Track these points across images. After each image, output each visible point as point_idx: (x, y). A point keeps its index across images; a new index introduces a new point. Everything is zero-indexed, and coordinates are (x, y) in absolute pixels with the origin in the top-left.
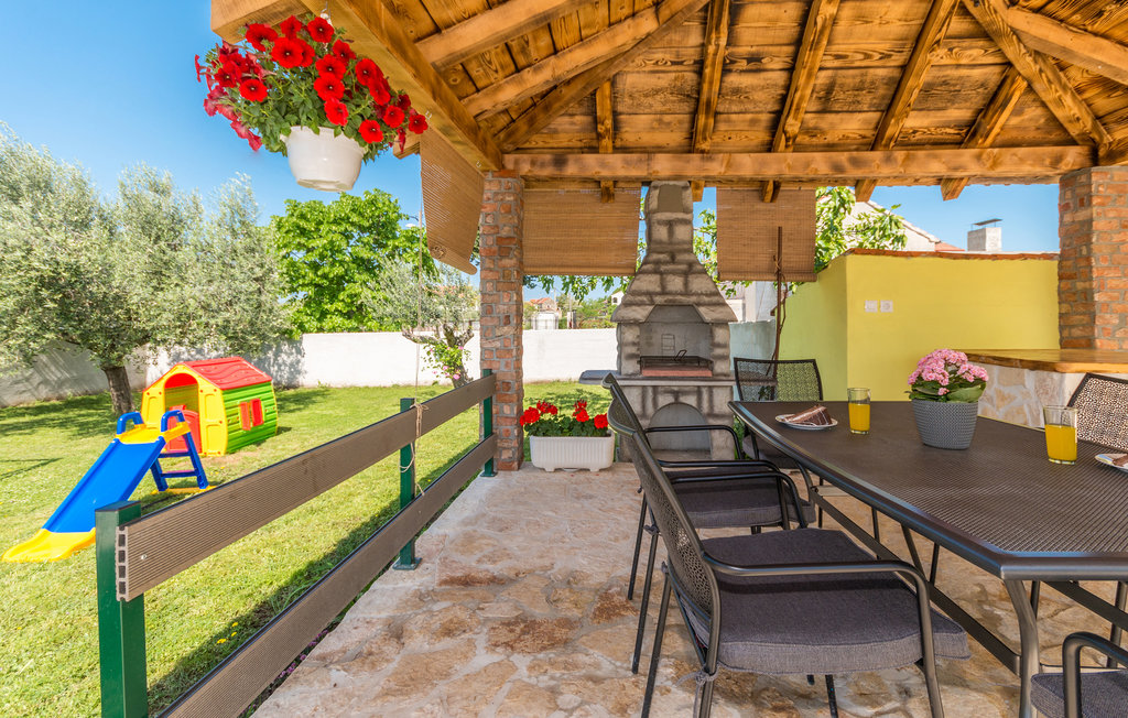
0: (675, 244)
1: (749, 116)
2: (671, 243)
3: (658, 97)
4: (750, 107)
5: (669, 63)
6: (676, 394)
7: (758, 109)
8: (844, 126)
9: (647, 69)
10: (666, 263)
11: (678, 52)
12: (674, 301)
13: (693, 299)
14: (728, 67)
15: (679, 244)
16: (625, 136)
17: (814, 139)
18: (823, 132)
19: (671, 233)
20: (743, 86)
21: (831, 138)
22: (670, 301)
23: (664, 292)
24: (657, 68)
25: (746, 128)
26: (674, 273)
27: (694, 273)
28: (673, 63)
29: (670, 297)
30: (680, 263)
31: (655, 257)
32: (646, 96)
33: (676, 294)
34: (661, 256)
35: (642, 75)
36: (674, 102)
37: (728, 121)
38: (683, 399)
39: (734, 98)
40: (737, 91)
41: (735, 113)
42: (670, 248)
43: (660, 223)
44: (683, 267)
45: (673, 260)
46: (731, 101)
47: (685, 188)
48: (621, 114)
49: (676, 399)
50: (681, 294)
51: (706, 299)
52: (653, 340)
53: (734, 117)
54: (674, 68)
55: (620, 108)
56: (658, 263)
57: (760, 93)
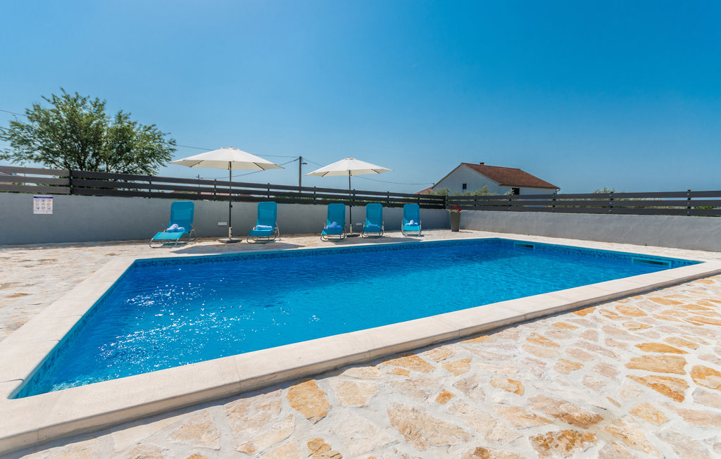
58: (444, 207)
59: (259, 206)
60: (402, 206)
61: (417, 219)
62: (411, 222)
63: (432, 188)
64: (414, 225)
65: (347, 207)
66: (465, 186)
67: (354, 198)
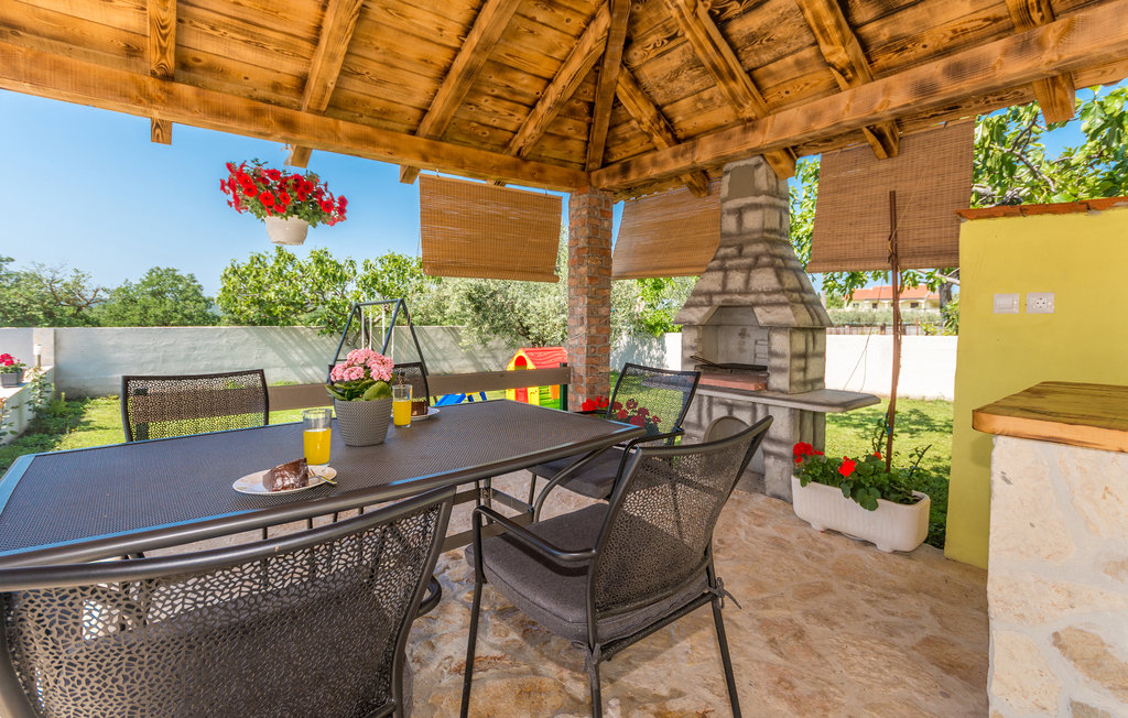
0: (745, 234)
1: (789, 60)
2: (740, 234)
3: (682, 77)
4: (782, 48)
5: (666, 42)
6: (731, 407)
7: (793, 48)
8: (942, 18)
9: (652, 55)
10: (734, 257)
11: (664, 26)
12: (731, 301)
13: (752, 298)
14: (724, 17)
15: (749, 233)
16: (683, 125)
17: (906, 54)
18: (914, 40)
19: (740, 222)
20: (755, 29)
21: (932, 42)
22: (727, 301)
23: (724, 292)
24: (659, 52)
25: (798, 74)
26: (738, 268)
27: (758, 268)
28: (669, 39)
29: (728, 297)
30: (746, 257)
31: (723, 251)
32: (671, 81)
33: (736, 293)
34: (729, 251)
35: (653, 63)
36: (699, 76)
37: (770, 74)
38: (737, 414)
39: (756, 46)
40: (752, 38)
41: (772, 62)
42: (738, 240)
43: (730, 212)
44: (748, 261)
45: (740, 255)
46: (757, 52)
47: (758, 166)
48: (664, 105)
49: (730, 412)
50: (740, 293)
51: (764, 298)
52: (746, 347)
53: (772, 67)
54: (673, 44)
55: (660, 101)
56: (725, 258)
57: (782, 28)
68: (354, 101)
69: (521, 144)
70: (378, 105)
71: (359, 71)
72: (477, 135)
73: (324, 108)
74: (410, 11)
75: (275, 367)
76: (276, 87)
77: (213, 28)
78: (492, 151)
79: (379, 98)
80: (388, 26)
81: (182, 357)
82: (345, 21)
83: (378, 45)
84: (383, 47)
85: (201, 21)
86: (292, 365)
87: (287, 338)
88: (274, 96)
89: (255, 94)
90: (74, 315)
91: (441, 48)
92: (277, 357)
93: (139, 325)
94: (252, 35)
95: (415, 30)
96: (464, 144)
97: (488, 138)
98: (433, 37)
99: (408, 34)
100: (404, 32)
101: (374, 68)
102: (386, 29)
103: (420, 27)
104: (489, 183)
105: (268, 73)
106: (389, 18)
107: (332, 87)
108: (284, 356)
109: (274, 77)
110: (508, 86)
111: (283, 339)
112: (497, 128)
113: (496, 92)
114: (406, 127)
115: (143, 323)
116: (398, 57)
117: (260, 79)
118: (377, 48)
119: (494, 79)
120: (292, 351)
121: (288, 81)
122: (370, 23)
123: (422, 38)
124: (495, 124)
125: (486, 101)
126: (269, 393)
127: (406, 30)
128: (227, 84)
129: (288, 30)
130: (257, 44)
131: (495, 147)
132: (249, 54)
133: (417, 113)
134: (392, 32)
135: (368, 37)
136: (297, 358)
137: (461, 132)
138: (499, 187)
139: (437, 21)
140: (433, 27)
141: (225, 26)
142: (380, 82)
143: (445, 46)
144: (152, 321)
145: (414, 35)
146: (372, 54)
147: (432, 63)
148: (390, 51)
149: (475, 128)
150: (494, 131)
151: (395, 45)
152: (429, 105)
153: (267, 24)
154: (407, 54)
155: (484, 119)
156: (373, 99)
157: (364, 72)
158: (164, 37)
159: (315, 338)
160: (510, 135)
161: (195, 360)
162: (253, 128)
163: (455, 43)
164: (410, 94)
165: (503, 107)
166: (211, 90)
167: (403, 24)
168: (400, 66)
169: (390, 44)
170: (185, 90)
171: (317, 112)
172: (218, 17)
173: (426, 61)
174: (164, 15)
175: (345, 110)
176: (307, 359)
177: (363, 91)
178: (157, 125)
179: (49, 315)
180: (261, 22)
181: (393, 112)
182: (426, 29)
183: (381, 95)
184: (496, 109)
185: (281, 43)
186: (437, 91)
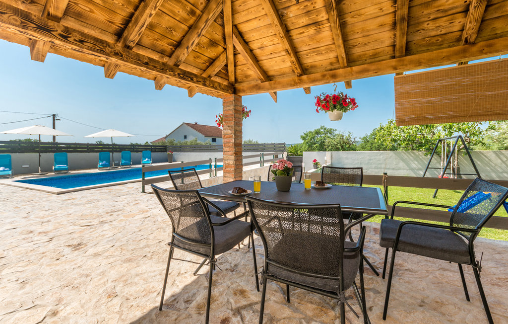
58: (166, 151)
59: (55, 155)
60: (141, 151)
61: (150, 158)
62: (147, 159)
63: (165, 138)
64: (148, 161)
65: (111, 154)
66: (185, 137)
67: (114, 148)
68: (360, 56)
69: (466, 36)
70: (371, 53)
71: (355, 44)
72: (433, 43)
73: (346, 65)
74: (362, 11)
75: (403, 169)
76: (331, 64)
77: (307, 55)
78: (450, 47)
79: (369, 50)
80: (357, 22)
81: (367, 162)
82: (336, 32)
83: (357, 31)
84: (360, 31)
85: (304, 55)
86: (412, 169)
87: (409, 156)
88: (332, 67)
89: (327, 69)
90: (349, 147)
91: (386, 16)
92: (405, 165)
93: (370, 150)
94: (317, 51)
95: (369, 17)
96: (427, 51)
97: (442, 41)
98: (379, 14)
99: (367, 20)
100: (365, 20)
101: (361, 40)
102: (357, 24)
103: (371, 14)
104: (455, 65)
105: (326, 61)
106: (356, 19)
107: (344, 56)
108: (408, 164)
109: (329, 61)
110: (438, 10)
111: (408, 156)
112: (445, 34)
113: (432, 17)
114: (388, 56)
115: (371, 149)
116: (368, 31)
117: (326, 63)
118: (358, 33)
119: (426, 12)
120: (412, 162)
121: (334, 60)
122: (350, 26)
123: (374, 18)
124: (442, 33)
125: (428, 24)
126: (363, 178)
127: (365, 19)
128: (318, 69)
129: (325, 44)
130: (320, 53)
131: (451, 44)
132: (319, 58)
133: (391, 48)
134: (360, 23)
135: (352, 31)
136: (414, 166)
137: (421, 46)
138: (463, 66)
139: (377, 7)
140: (377, 11)
141: (309, 53)
142: (366, 44)
143: (387, 14)
144: (374, 149)
145: (370, 19)
146: (358, 36)
147: (385, 24)
148: (363, 30)
149: (429, 40)
150: (443, 36)
151: (364, 28)
152: (395, 42)
153: (320, 46)
154: (371, 28)
155: (433, 33)
156: (366, 52)
157: (358, 44)
158: (295, 65)
159: (424, 156)
160: (459, 33)
161: (371, 164)
162: (323, 82)
163: (392, 10)
164: (382, 42)
165: (442, 22)
166: (315, 73)
167: (363, 17)
168: (370, 34)
169: (362, 28)
170: (304, 77)
171: (344, 67)
172: (307, 51)
173: (382, 25)
174: (292, 59)
175: (358, 61)
176: (420, 166)
177: (362, 51)
178: (305, 89)
179: (342, 147)
180: (317, 46)
181: (379, 53)
182: (374, 13)
183: (369, 49)
184: (437, 25)
185: (326, 49)
186: (395, 34)
